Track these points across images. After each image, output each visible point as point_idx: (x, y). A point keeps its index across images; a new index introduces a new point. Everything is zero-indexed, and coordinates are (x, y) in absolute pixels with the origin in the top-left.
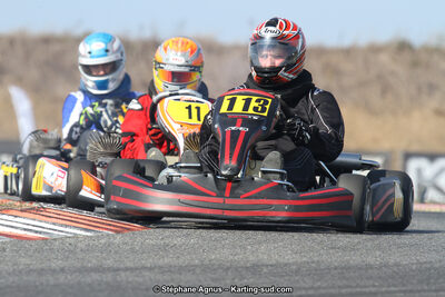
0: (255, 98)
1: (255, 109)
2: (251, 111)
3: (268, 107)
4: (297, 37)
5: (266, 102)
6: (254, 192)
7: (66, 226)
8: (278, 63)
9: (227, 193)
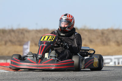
0: (51, 36)
1: (50, 39)
2: (49, 40)
3: (54, 39)
4: (72, 19)
5: (53, 37)
6: (46, 62)
7: (2, 70)
8: (66, 26)
9: (39, 62)
